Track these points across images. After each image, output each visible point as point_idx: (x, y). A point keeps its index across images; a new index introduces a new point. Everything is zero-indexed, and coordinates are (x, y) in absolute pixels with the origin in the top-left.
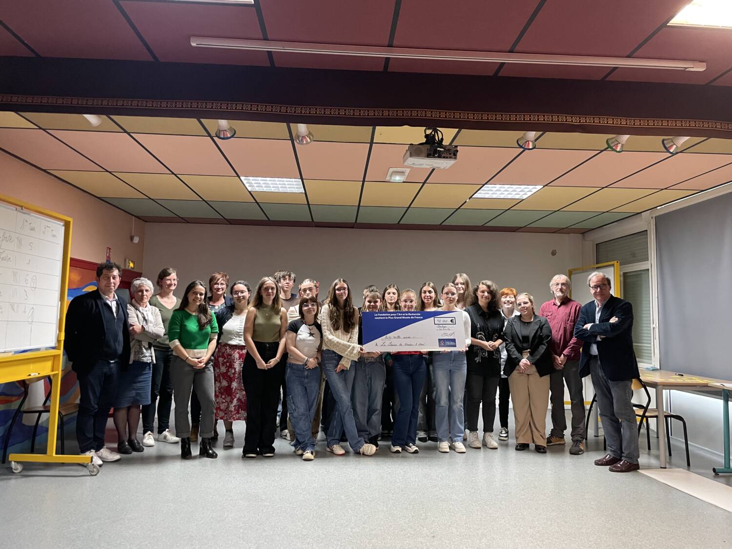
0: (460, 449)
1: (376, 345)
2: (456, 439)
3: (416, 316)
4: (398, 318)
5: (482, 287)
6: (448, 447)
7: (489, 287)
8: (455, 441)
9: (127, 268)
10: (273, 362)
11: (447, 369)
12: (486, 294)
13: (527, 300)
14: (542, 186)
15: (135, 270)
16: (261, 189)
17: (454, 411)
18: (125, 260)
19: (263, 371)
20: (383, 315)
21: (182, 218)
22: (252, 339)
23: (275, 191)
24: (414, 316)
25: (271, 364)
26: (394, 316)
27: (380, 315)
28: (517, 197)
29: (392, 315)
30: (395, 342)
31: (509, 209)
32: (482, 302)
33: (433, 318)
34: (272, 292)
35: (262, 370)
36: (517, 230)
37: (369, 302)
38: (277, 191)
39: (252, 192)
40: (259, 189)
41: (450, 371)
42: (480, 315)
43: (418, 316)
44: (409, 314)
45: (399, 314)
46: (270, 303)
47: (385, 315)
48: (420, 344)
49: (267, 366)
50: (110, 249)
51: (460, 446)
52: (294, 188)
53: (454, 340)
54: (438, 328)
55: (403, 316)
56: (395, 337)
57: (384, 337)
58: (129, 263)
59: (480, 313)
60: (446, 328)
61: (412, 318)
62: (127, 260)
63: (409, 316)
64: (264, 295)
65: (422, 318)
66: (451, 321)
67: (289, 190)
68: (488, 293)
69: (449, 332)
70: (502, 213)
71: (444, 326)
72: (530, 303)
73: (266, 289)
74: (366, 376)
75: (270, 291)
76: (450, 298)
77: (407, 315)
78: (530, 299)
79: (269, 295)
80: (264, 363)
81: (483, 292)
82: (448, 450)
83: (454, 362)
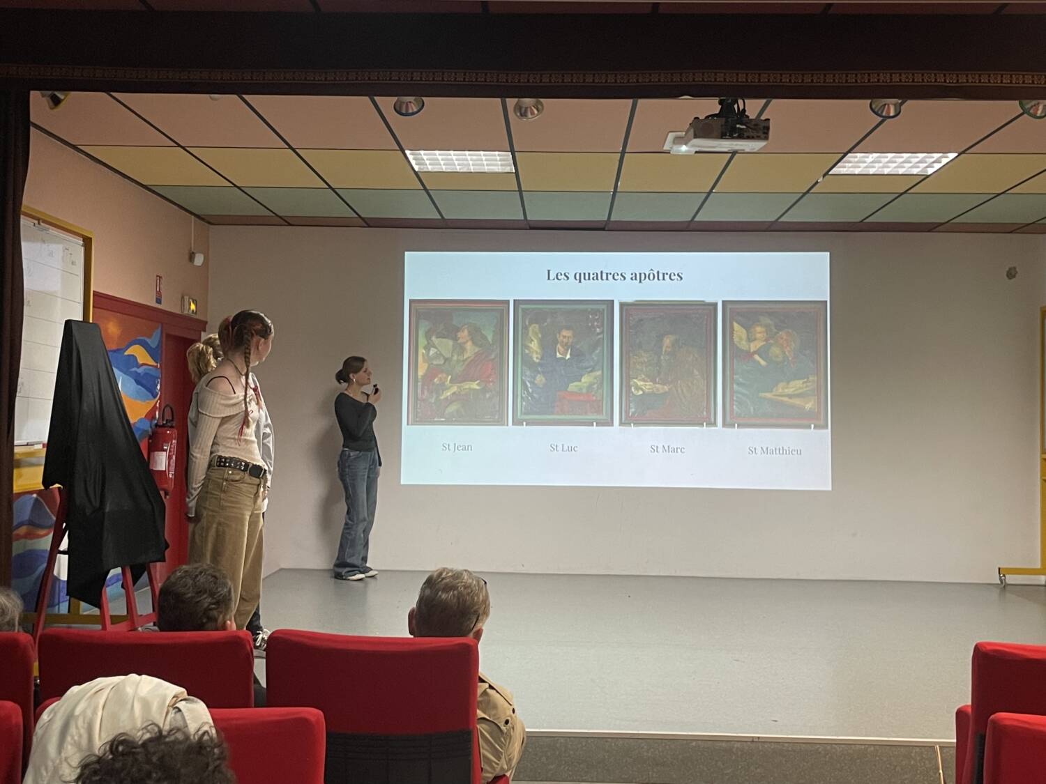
9: (186, 312)
14: (957, 154)
15: (197, 317)
16: (437, 169)
18: (183, 298)
21: (280, 217)
23: (461, 171)
28: (915, 171)
31: (905, 192)
36: (935, 228)
38: (465, 170)
39: (420, 174)
40: (434, 168)
50: (160, 277)
52: (497, 165)
58: (190, 305)
62: (186, 298)
67: (486, 169)
70: (894, 200)
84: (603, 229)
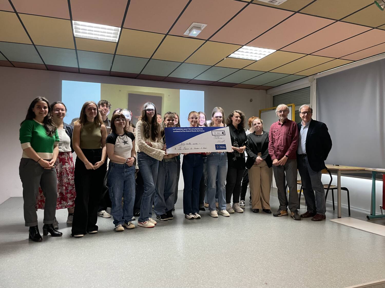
0: (227, 214)
1: (175, 149)
2: (223, 208)
3: (200, 130)
4: (188, 131)
5: (236, 114)
6: (217, 214)
7: (240, 114)
8: (222, 210)
10: (99, 164)
11: (217, 165)
12: (239, 118)
13: (260, 122)
14: (276, 50)
17: (221, 191)
19: (92, 170)
20: (179, 129)
21: (10, 62)
22: (80, 147)
24: (199, 130)
25: (97, 165)
26: (186, 130)
27: (177, 129)
28: (254, 58)
29: (184, 129)
30: (187, 147)
31: (242, 69)
32: (235, 123)
33: (211, 131)
34: (95, 112)
35: (90, 170)
37: (169, 120)
38: (96, 39)
39: (76, 38)
40: (83, 35)
41: (218, 166)
42: (234, 132)
43: (202, 130)
44: (196, 129)
45: (189, 129)
46: (93, 120)
47: (180, 129)
48: (204, 148)
49: (94, 167)
51: (225, 212)
52: (111, 37)
53: (225, 145)
54: (215, 138)
55: (192, 130)
56: (187, 144)
57: (180, 144)
59: (234, 130)
60: (220, 138)
61: (198, 131)
63: (196, 130)
64: (88, 114)
65: (204, 131)
66: (222, 133)
67: (105, 39)
68: (240, 118)
69: (221, 140)
70: (236, 72)
71: (218, 136)
72: (261, 124)
73: (89, 109)
74: (165, 170)
75: (93, 111)
76: (219, 120)
77: (194, 129)
78: (261, 122)
79: (91, 113)
80: (91, 164)
81: (237, 117)
82: (217, 216)
83: (222, 161)
84: (135, 78)
